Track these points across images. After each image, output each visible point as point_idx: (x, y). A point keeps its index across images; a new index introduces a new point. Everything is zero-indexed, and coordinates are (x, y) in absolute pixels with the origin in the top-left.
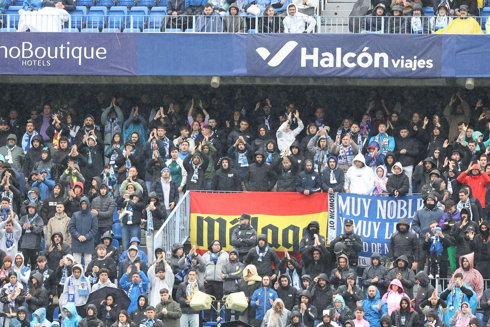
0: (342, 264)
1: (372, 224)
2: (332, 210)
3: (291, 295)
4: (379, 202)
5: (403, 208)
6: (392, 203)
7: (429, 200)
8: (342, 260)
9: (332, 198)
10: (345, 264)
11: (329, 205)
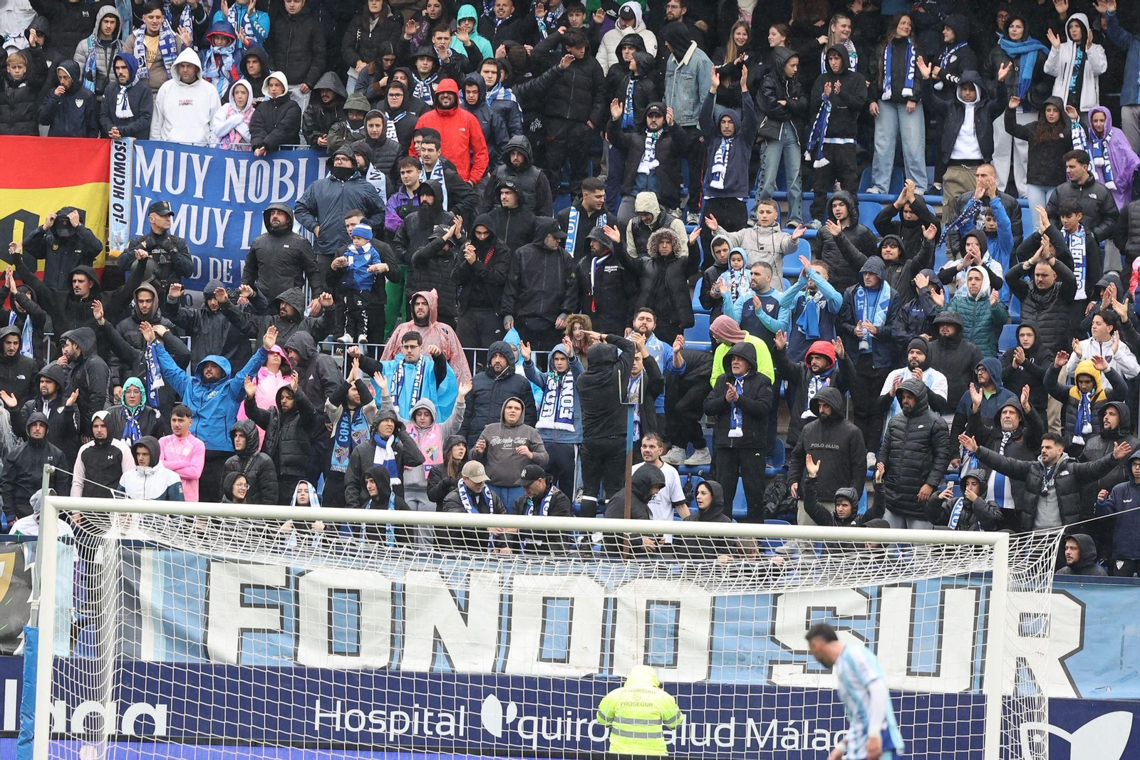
0: (145, 304)
1: (212, 214)
2: (119, 180)
3: (23, 377)
4: (230, 162)
5: (286, 179)
6: (260, 166)
7: (338, 159)
8: (144, 296)
9: (122, 151)
10: (149, 305)
11: (113, 166)
